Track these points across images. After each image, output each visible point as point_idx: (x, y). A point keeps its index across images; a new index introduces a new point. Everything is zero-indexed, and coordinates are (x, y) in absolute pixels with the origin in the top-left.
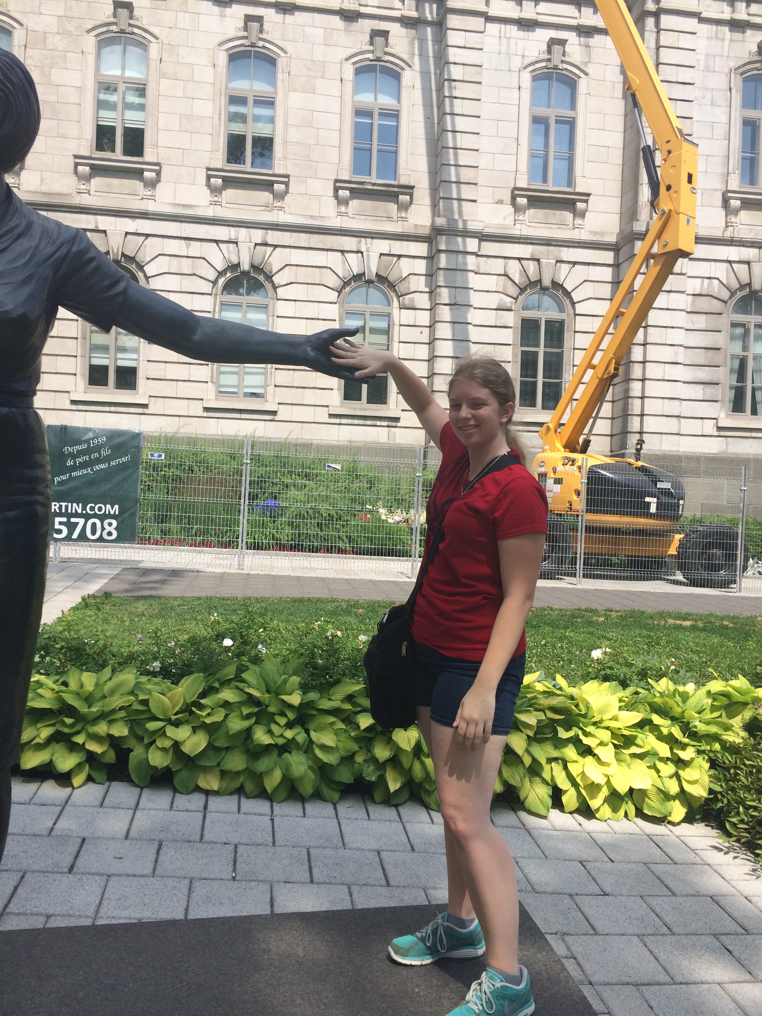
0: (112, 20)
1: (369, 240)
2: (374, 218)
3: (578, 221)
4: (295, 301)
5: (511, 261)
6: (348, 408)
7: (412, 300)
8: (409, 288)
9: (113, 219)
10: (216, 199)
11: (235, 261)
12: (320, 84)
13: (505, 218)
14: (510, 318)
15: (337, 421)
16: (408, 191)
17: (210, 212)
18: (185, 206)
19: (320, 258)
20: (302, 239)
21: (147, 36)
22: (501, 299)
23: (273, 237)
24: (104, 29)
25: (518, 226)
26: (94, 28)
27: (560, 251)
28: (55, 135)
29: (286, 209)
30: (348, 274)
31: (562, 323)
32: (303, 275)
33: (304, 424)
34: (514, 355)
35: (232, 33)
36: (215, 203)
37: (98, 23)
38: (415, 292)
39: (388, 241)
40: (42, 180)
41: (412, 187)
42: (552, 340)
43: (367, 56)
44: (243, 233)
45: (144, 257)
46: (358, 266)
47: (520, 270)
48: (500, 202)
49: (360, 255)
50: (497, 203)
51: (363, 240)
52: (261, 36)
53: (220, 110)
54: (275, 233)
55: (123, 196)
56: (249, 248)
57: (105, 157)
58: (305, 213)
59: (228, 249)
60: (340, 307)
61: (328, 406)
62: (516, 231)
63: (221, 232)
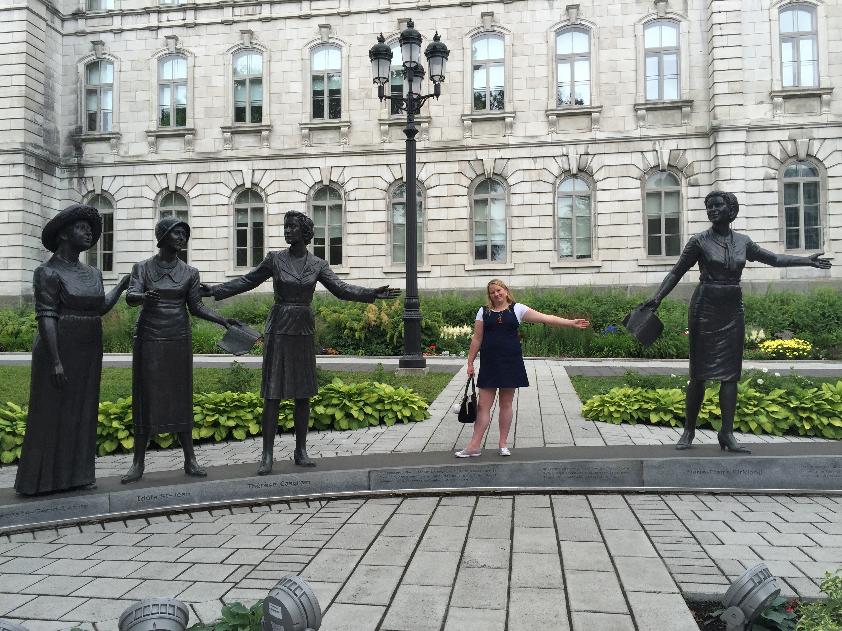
0: (480, 25)
1: (661, 141)
2: (664, 126)
3: (825, 109)
4: (610, 190)
5: (772, 143)
6: (653, 260)
7: (696, 180)
8: (693, 171)
9: (486, 151)
10: (553, 129)
11: (567, 168)
12: (621, 42)
13: (765, 114)
14: (774, 185)
15: (645, 269)
16: (689, 104)
17: (549, 139)
18: (532, 137)
19: (626, 159)
20: (613, 147)
21: (503, 31)
22: (767, 172)
23: (592, 149)
24: (476, 32)
25: (776, 118)
26: (470, 32)
27: (812, 132)
28: (449, 103)
29: (601, 129)
30: (647, 167)
31: (816, 184)
32: (614, 171)
33: (621, 274)
34: (780, 211)
35: (558, 19)
36: (553, 132)
37: (472, 28)
38: (698, 173)
39: (676, 140)
40: (442, 133)
41: (692, 101)
42: (809, 197)
43: (653, 17)
44: (572, 149)
45: (507, 173)
46: (654, 161)
47: (781, 149)
48: (761, 103)
49: (655, 152)
50: (758, 104)
51: (657, 142)
52: (578, 17)
53: (553, 71)
54: (594, 145)
55: (492, 136)
56: (577, 159)
57: (481, 113)
58: (614, 129)
59: (562, 160)
60: (642, 190)
61: (637, 260)
62: (776, 122)
63: (557, 151)
